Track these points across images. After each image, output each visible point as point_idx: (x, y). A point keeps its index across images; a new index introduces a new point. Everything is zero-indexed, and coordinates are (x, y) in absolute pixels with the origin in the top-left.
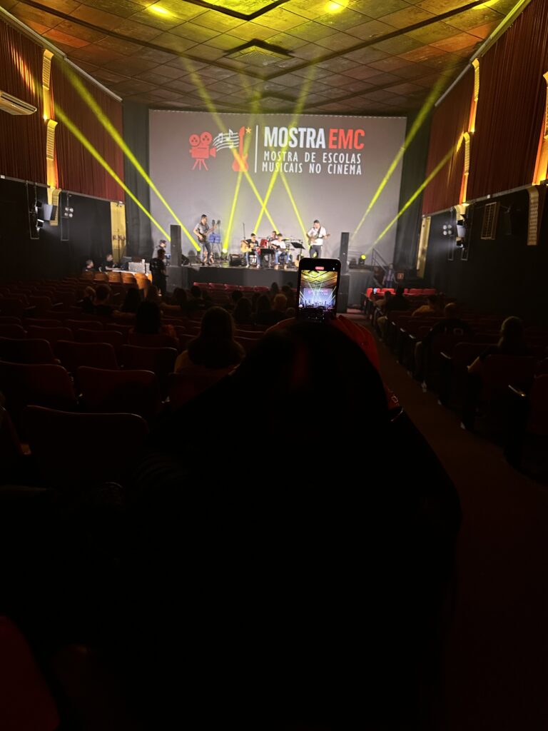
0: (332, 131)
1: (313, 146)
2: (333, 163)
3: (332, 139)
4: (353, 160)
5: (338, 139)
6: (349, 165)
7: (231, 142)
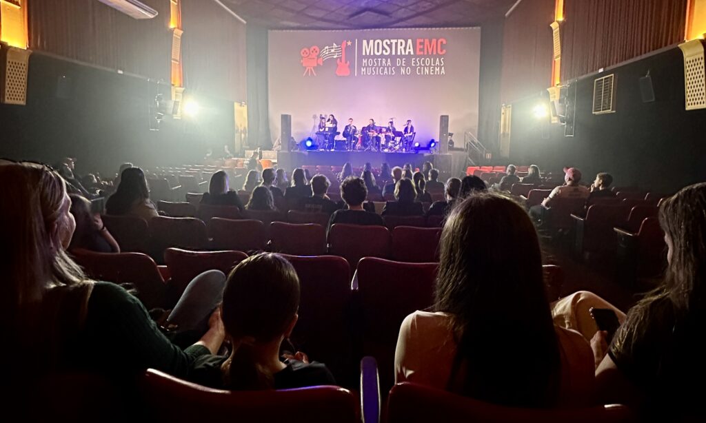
0: (419, 41)
1: (403, 53)
2: (420, 66)
4: (437, 63)
5: (424, 47)
6: (434, 67)
7: (335, 53)
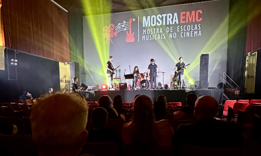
0: (182, 13)
1: (171, 23)
2: (183, 31)
3: (182, 17)
4: (196, 28)
5: (186, 17)
6: (194, 31)
7: (125, 27)
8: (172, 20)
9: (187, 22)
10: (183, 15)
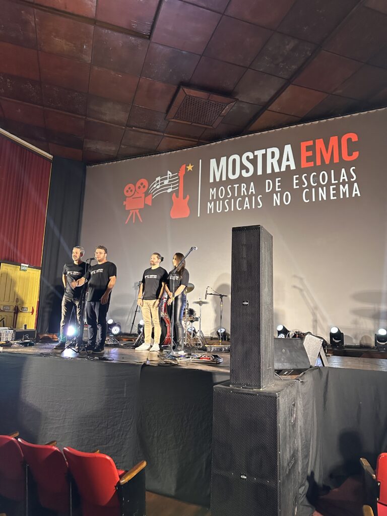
0: (304, 145)
1: (277, 170)
2: (310, 187)
3: (305, 154)
4: (344, 176)
5: (314, 153)
6: (338, 185)
7: (170, 185)
8: (280, 162)
9: (319, 163)
10: (308, 149)
